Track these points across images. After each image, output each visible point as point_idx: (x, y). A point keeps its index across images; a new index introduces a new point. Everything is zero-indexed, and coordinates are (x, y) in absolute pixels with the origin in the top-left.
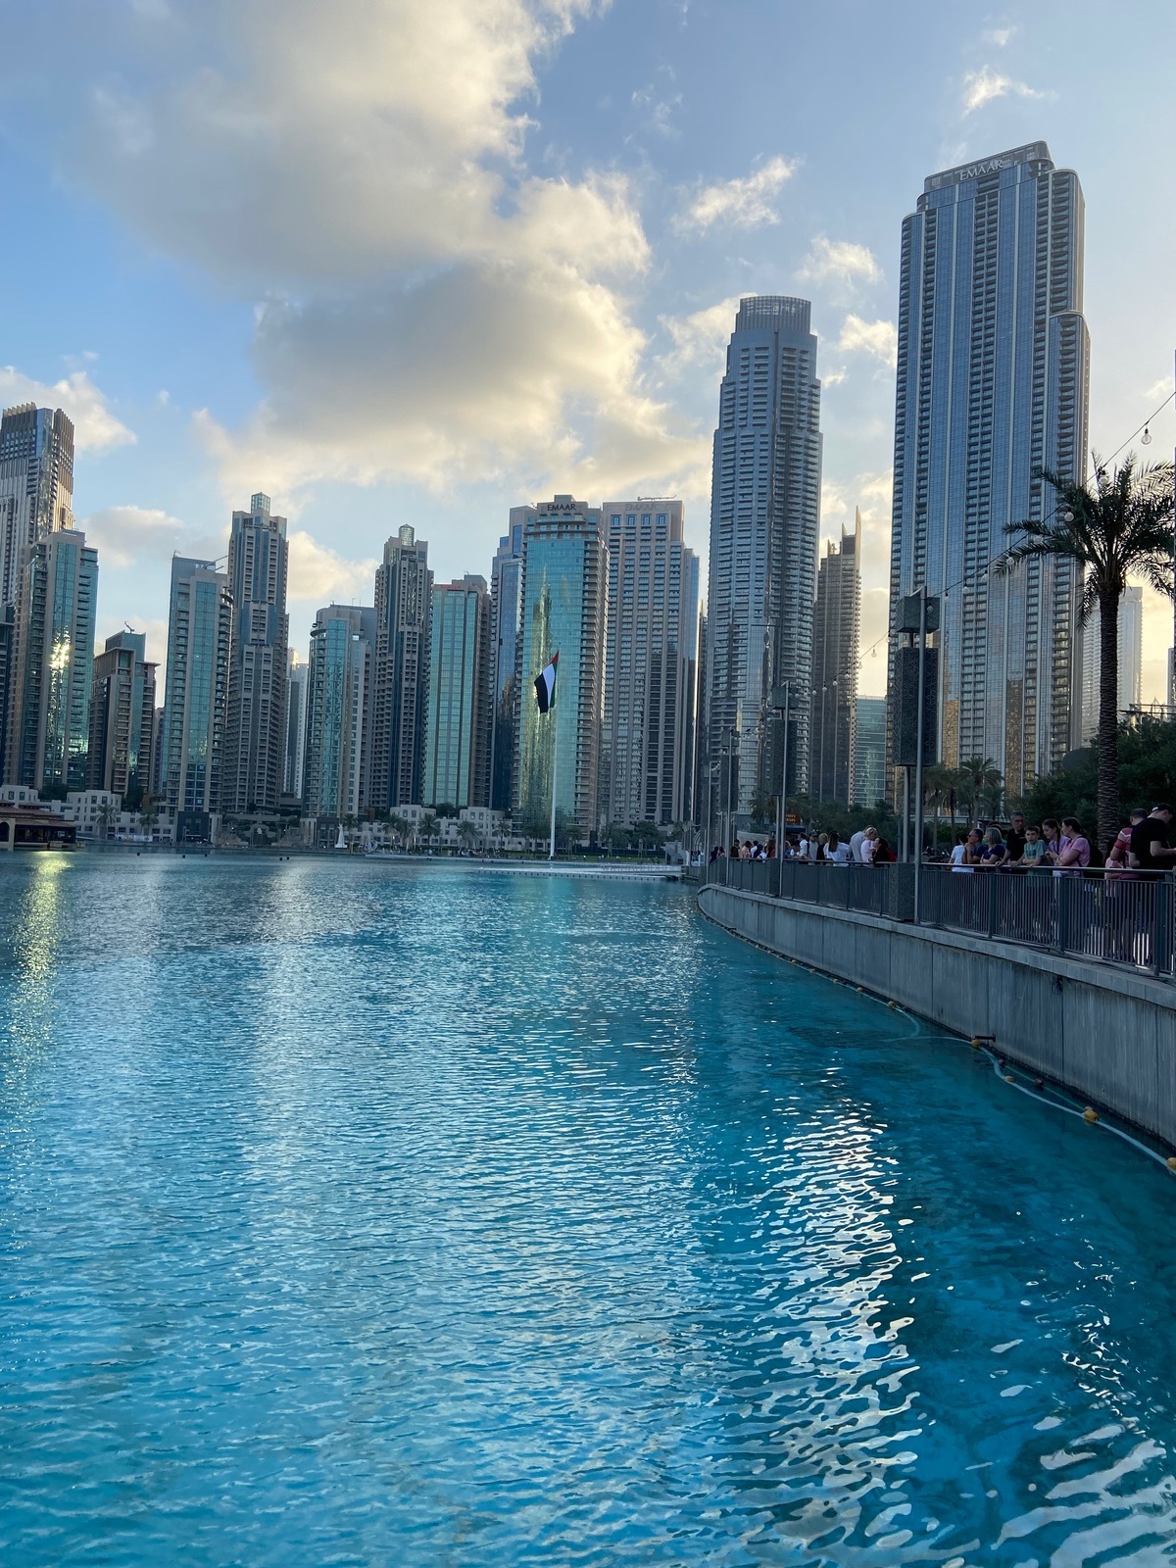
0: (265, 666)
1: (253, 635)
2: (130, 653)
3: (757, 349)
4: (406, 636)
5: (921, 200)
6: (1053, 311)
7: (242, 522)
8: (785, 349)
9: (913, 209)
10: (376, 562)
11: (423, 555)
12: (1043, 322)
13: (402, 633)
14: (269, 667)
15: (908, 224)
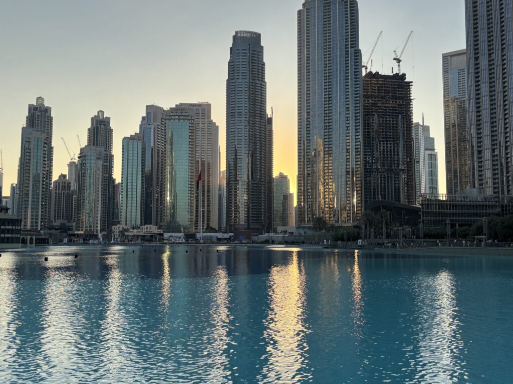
3: (242, 50)
5: (304, 5)
6: (351, 48)
7: (33, 110)
8: (252, 51)
9: (301, 8)
11: (109, 123)
12: (348, 51)
15: (300, 12)
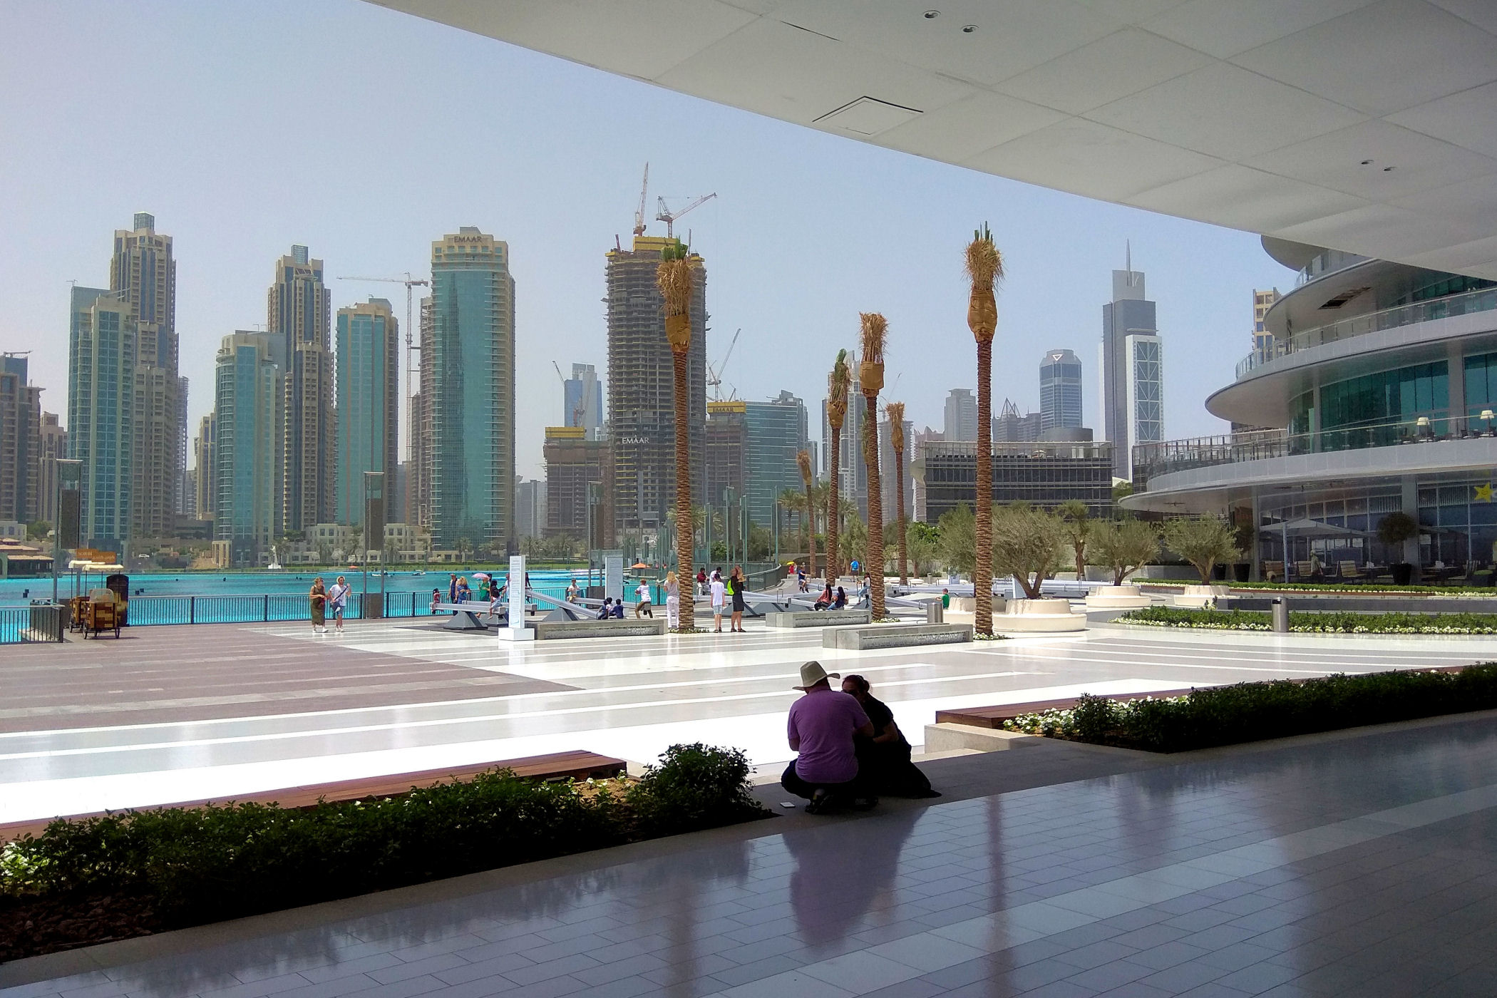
0: (155, 389)
1: (144, 357)
2: (12, 380)
4: (304, 355)
7: (125, 242)
10: (271, 281)
11: (319, 274)
13: (301, 352)
14: (162, 389)
